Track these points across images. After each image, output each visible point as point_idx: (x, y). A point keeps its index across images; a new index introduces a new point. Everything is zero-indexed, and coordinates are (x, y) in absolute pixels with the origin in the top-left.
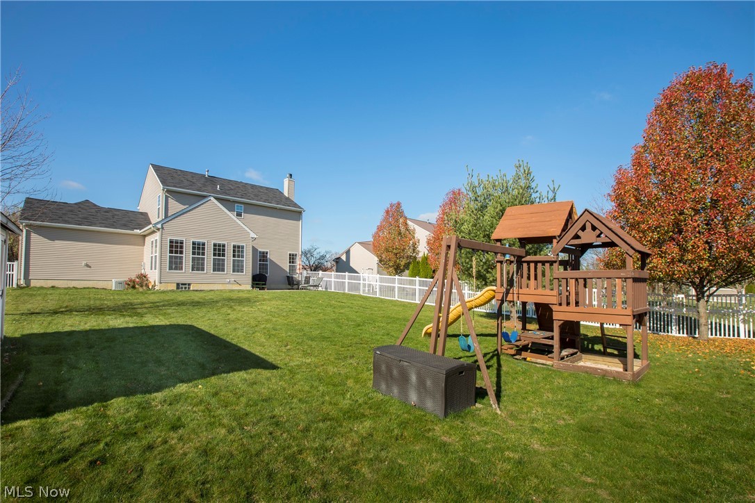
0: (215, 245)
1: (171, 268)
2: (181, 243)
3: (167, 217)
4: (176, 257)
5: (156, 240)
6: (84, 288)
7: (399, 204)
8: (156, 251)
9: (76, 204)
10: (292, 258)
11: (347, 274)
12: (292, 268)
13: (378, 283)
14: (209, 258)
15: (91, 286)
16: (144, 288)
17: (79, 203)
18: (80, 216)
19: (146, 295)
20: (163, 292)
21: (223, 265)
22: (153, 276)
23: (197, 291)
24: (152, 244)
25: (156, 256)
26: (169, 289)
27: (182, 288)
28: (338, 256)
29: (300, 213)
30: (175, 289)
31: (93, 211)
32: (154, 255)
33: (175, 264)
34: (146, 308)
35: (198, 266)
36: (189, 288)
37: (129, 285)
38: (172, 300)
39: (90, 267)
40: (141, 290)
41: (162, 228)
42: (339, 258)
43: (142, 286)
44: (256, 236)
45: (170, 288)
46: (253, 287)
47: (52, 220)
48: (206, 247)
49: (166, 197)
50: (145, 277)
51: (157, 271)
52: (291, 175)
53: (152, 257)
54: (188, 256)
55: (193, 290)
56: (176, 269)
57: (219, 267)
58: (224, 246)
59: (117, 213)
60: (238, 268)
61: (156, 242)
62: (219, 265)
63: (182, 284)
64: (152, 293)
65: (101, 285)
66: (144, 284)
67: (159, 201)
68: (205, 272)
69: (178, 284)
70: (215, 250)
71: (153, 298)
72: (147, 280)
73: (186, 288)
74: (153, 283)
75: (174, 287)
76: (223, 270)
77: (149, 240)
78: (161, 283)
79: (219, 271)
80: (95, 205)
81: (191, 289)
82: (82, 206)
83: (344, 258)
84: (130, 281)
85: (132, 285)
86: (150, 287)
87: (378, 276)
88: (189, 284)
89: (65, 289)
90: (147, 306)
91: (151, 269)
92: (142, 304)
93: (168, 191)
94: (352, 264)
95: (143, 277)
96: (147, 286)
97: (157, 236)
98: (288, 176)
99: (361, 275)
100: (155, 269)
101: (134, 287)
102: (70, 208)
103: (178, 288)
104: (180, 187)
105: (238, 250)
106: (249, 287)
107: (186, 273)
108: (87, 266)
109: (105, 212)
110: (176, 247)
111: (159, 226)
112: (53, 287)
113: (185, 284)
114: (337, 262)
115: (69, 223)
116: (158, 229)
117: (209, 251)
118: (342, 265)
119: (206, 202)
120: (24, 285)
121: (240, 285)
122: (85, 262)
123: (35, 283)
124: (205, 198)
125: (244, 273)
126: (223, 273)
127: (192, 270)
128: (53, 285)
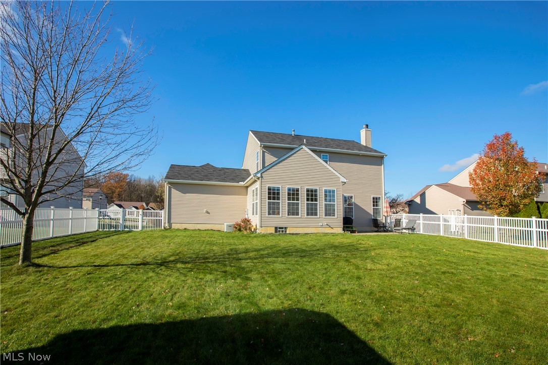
0: (308, 191)
1: (269, 214)
2: (278, 190)
3: (265, 168)
4: (274, 203)
5: (257, 189)
6: (205, 230)
7: (507, 136)
8: (257, 198)
9: (200, 166)
10: (376, 201)
11: (421, 215)
12: (376, 211)
13: (466, 224)
14: (303, 203)
15: (210, 229)
16: (248, 231)
17: (202, 166)
18: (202, 174)
19: (250, 239)
20: (264, 236)
21: (316, 209)
22: (255, 221)
23: (293, 234)
24: (253, 192)
25: (257, 203)
27: (279, 231)
28: (409, 199)
29: (382, 158)
30: (274, 232)
31: (211, 170)
32: (255, 202)
33: (273, 210)
34: (250, 258)
35: (293, 211)
36: (286, 231)
37: (236, 228)
38: (275, 246)
39: (209, 213)
40: (245, 233)
41: (262, 177)
42: (412, 201)
43: (246, 230)
44: (346, 181)
45: (269, 232)
46: (344, 230)
47: (185, 178)
48: (300, 192)
49: (264, 153)
50: (248, 221)
51: (258, 216)
52: (367, 126)
53: (253, 204)
54: (284, 202)
55: (289, 234)
56: (274, 213)
57: (312, 211)
58: (316, 191)
59: (228, 171)
60: (329, 212)
61: (257, 191)
62: (312, 209)
63: (280, 228)
64: (255, 237)
65: (216, 227)
66: (248, 228)
67: (258, 157)
68: (300, 216)
69: (276, 228)
70: (308, 195)
71: (256, 243)
72: (250, 224)
73: (283, 231)
74: (254, 227)
75: (272, 230)
76: (316, 214)
77: (250, 189)
78: (261, 227)
79: (312, 215)
80: (213, 167)
81: (288, 232)
82: (204, 168)
83: (418, 200)
84: (237, 225)
85: (239, 228)
86: (253, 230)
87: (466, 216)
88: (286, 228)
89: (193, 230)
90: (251, 254)
91: (253, 214)
92: (247, 251)
93: (265, 147)
94: (428, 206)
95: (247, 221)
96: (250, 229)
97: (257, 185)
98: (364, 126)
99: (441, 216)
100: (257, 214)
101: (240, 230)
102: (197, 170)
103: (276, 231)
104: (274, 143)
105: (329, 195)
106: (340, 230)
107: (283, 218)
108: (207, 212)
109: (220, 171)
110: (273, 194)
111: (259, 175)
112: (185, 229)
113: (282, 228)
114: (409, 205)
115: (195, 180)
116: (258, 178)
117: (303, 196)
118: (416, 207)
119: (299, 150)
120: (168, 227)
121: (332, 228)
122: (205, 210)
123: (174, 226)
124: (297, 148)
125: (336, 217)
126: (316, 217)
127: (288, 215)
128: (185, 227)
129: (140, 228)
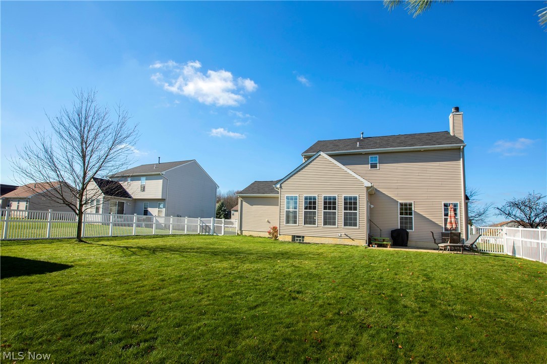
0: (325, 199)
1: (287, 222)
2: (295, 199)
4: (291, 212)
14: (320, 211)
21: (334, 218)
26: (286, 240)
27: (297, 240)
29: (459, 149)
30: (291, 240)
33: (291, 219)
35: (310, 220)
36: (303, 240)
39: (270, 223)
41: (281, 187)
47: (252, 193)
48: (317, 201)
52: (458, 109)
54: (300, 211)
55: (306, 243)
57: (330, 220)
58: (335, 199)
60: (350, 221)
63: (297, 237)
68: (316, 226)
69: (294, 237)
70: (325, 203)
73: (300, 240)
75: (289, 239)
78: (280, 235)
79: (330, 224)
81: (305, 241)
88: (303, 237)
95: (275, 230)
98: (453, 110)
103: (293, 240)
105: (351, 204)
106: (363, 243)
107: (300, 228)
108: (268, 222)
111: (278, 186)
113: (300, 237)
115: (259, 193)
116: (279, 189)
117: (320, 205)
119: (317, 157)
120: (240, 234)
121: (353, 240)
122: (267, 220)
123: (244, 233)
124: (314, 155)
125: (358, 227)
126: (334, 226)
127: (304, 224)
128: (251, 234)
129: (223, 234)
